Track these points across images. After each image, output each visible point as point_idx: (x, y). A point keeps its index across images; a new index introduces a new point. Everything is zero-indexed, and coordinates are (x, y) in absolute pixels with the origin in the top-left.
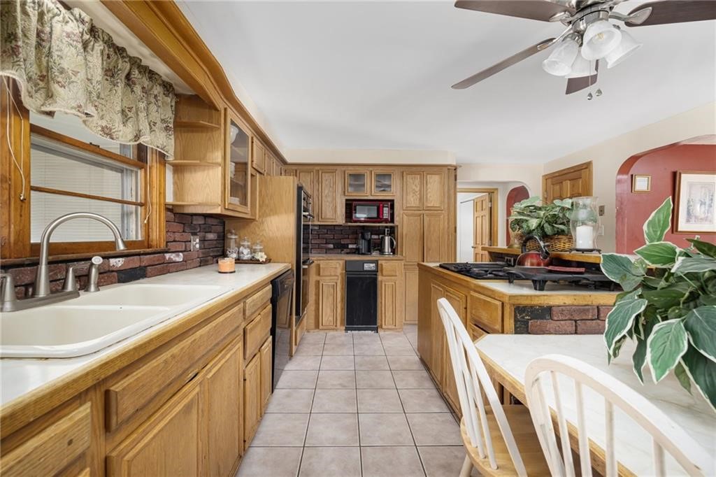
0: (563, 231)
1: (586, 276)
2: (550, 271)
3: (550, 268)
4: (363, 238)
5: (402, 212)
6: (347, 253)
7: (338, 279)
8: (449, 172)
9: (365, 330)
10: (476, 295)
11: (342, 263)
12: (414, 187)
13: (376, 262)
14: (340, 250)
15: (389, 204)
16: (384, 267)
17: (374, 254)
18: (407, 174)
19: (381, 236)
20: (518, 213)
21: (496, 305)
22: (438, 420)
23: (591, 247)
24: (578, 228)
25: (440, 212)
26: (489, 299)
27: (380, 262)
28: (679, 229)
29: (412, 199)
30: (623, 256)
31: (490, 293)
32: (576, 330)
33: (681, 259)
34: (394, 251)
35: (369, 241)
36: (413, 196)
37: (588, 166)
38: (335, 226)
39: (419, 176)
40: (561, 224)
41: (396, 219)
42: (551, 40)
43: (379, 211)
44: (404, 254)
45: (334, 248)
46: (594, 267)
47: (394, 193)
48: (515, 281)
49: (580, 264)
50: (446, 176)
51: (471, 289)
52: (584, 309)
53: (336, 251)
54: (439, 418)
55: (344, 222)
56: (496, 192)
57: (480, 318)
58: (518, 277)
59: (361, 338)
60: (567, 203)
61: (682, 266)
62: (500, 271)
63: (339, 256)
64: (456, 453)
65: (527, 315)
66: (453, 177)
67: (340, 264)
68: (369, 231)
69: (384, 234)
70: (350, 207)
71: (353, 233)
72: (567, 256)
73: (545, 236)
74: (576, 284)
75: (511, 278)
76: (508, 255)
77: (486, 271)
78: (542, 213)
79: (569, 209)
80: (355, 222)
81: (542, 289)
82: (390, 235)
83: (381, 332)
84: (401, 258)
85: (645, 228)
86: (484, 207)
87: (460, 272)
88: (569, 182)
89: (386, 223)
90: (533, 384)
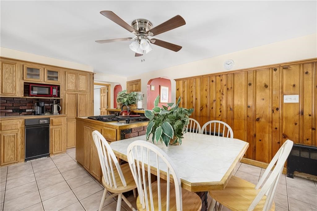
0: (134, 103)
1: (141, 117)
2: (131, 117)
3: (131, 115)
4: (38, 105)
5: (65, 92)
6: (25, 115)
7: (18, 131)
8: (90, 75)
9: (40, 158)
10: (106, 128)
11: (22, 121)
12: (72, 80)
13: (48, 119)
14: (18, 113)
15: (57, 87)
16: (54, 121)
17: (46, 114)
18: (68, 73)
19: (50, 104)
20: (120, 96)
21: (114, 131)
22: (89, 186)
23: (141, 108)
24: (138, 102)
25: (85, 93)
26: (111, 129)
27: (51, 119)
28: (161, 102)
29: (71, 86)
30: (150, 110)
31: (112, 127)
32: (138, 135)
33: (161, 111)
34: (60, 112)
35: (43, 107)
36: (71, 85)
37: (140, 80)
38: (13, 98)
39: (74, 75)
40: (133, 100)
41: (61, 95)
42: (132, 38)
43: (50, 91)
44: (66, 114)
45: (13, 112)
46: (143, 114)
47: (59, 82)
48: (120, 121)
49: (139, 114)
50: (89, 77)
51: (104, 126)
52: (140, 128)
53: (15, 114)
54: (90, 185)
55: (23, 96)
56: (109, 86)
57: (108, 137)
58: (121, 120)
59: (38, 163)
60: (135, 93)
61: (161, 113)
62: (115, 118)
63: (18, 117)
64: (98, 195)
65: (125, 133)
66: (92, 78)
67: (20, 122)
68: (42, 101)
69: (53, 103)
70: (28, 87)
71: (29, 103)
72: (135, 111)
73: (129, 105)
74: (138, 120)
75: (118, 120)
76: (116, 112)
77: (109, 119)
78: (128, 96)
79: (135, 95)
80: (32, 96)
81: (129, 123)
82: (56, 103)
83: (52, 156)
84: (65, 115)
85: (154, 103)
86: (105, 92)
87: (98, 120)
88: (134, 85)
89: (55, 97)
90: (130, 152)
